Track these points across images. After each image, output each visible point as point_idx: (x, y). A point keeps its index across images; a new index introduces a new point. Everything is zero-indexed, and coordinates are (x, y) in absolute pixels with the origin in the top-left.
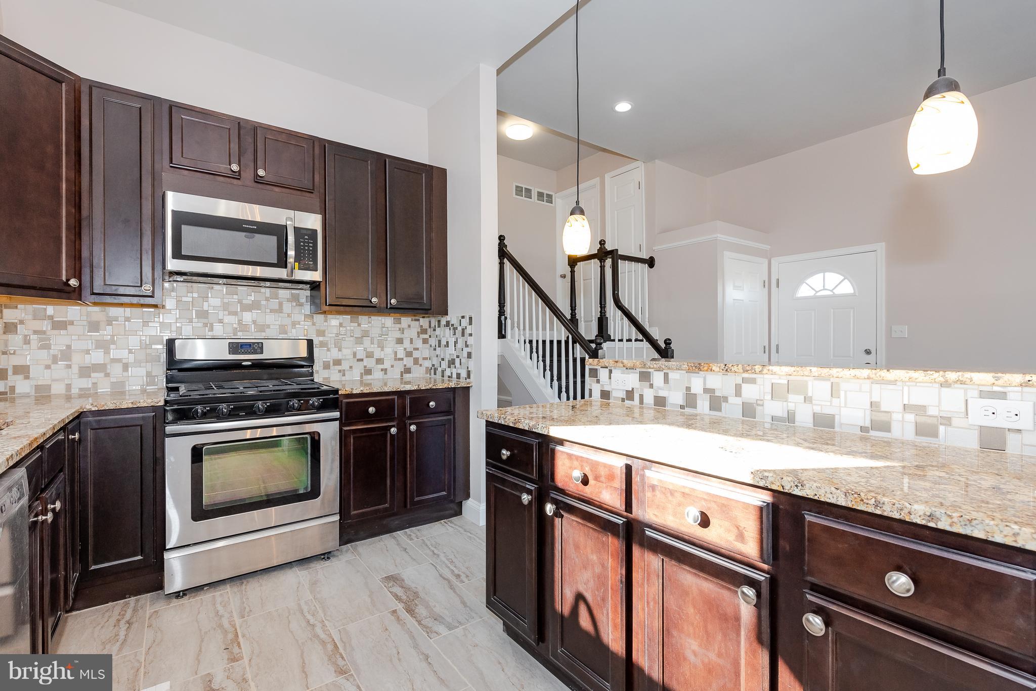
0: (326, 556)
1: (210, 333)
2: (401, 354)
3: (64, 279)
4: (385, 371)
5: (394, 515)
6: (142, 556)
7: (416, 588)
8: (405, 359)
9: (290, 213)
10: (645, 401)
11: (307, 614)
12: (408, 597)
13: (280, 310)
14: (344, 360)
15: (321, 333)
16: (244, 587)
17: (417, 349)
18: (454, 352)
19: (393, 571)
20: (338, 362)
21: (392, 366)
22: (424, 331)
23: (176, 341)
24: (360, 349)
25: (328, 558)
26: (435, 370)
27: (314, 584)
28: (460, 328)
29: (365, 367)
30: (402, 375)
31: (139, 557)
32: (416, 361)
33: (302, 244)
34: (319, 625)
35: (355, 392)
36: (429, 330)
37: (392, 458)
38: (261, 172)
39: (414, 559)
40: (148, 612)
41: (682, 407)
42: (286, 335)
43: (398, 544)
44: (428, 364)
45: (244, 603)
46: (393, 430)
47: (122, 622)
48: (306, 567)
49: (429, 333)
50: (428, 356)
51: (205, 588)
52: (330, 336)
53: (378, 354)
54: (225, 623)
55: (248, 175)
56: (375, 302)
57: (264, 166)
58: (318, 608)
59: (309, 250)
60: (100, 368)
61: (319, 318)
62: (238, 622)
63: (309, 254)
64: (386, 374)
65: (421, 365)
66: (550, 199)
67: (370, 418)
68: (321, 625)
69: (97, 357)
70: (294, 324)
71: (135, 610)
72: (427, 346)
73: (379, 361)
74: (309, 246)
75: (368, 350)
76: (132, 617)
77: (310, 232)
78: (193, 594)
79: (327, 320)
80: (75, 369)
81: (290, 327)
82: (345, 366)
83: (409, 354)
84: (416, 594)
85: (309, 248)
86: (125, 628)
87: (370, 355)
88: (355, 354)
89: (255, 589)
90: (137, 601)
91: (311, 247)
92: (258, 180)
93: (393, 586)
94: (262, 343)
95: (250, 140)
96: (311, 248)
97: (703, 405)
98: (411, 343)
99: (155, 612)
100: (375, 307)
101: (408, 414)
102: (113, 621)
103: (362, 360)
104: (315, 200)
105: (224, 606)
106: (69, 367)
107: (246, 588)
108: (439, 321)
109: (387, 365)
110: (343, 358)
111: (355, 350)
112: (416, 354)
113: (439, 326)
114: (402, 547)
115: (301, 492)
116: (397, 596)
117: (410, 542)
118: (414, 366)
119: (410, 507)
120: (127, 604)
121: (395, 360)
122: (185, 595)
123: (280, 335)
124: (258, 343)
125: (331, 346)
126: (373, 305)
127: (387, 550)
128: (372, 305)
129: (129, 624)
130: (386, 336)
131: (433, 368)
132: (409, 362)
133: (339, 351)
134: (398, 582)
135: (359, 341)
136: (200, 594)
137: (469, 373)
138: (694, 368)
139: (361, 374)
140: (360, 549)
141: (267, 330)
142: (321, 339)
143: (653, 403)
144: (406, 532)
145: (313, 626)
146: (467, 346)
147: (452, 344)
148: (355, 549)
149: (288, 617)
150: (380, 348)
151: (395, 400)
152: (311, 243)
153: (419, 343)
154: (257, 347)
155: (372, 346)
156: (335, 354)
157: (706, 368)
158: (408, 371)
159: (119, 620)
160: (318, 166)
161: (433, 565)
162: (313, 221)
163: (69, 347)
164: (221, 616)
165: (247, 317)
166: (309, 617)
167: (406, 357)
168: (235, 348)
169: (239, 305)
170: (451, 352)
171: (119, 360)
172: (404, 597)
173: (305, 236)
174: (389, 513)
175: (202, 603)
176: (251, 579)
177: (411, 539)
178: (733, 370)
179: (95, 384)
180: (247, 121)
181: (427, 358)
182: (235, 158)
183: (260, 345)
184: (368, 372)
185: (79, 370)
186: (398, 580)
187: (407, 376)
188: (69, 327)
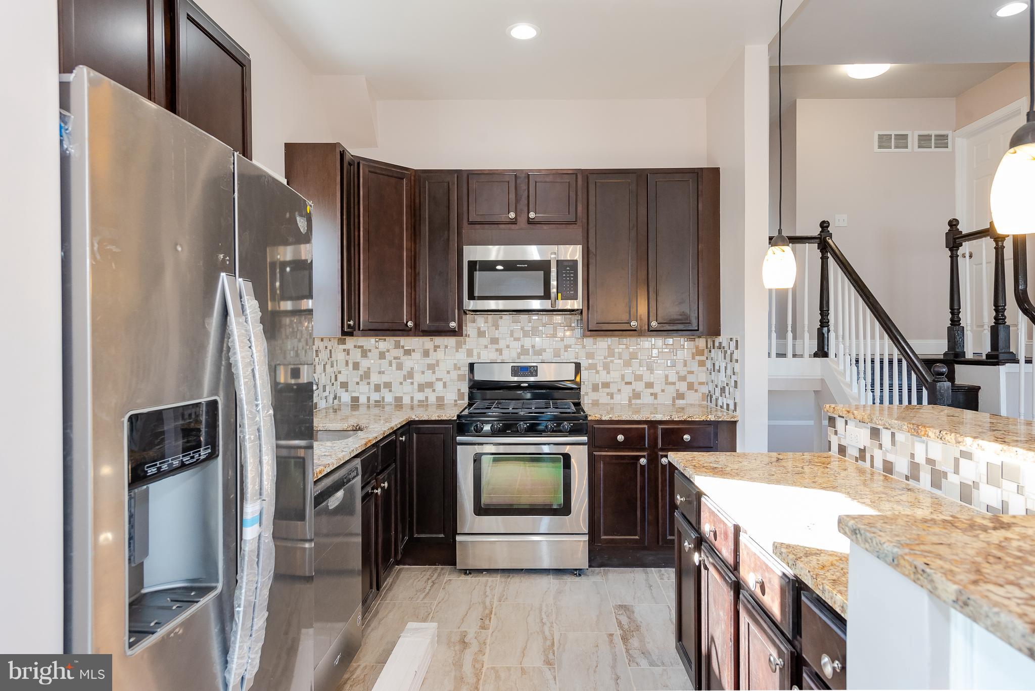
0: (577, 572)
1: (501, 357)
2: (673, 378)
3: (405, 322)
4: (655, 395)
5: (645, 548)
6: (444, 535)
7: (641, 622)
8: (677, 383)
9: (554, 248)
10: (875, 465)
11: (543, 614)
12: (629, 627)
13: (554, 336)
14: (612, 382)
15: (590, 355)
16: (509, 579)
17: (691, 372)
18: (724, 379)
19: (628, 601)
20: (606, 385)
21: (663, 391)
22: (700, 352)
23: (475, 364)
24: (628, 371)
25: (580, 575)
26: (711, 397)
27: (559, 592)
28: (729, 352)
29: (634, 390)
30: (674, 401)
31: (442, 536)
32: (691, 386)
33: (564, 275)
34: (548, 624)
35: (604, 418)
36: (706, 351)
37: (643, 489)
38: (532, 215)
39: (654, 598)
40: (445, 579)
41: (907, 478)
42: (559, 358)
43: (647, 580)
44: (704, 389)
45: (504, 591)
46: (643, 461)
47: (430, 581)
48: (559, 577)
49: (706, 355)
50: (704, 380)
51: (484, 573)
52: (599, 358)
53: (647, 377)
54: (488, 601)
55: (522, 220)
56: (634, 325)
57: (535, 209)
58: (553, 612)
59: (570, 280)
60: (430, 385)
61: (588, 341)
62: (496, 603)
63: (570, 284)
64: (656, 398)
65: (696, 391)
66: (942, 141)
67: (618, 446)
68: (550, 625)
69: (429, 377)
70: (567, 347)
71: (439, 575)
72: (704, 369)
73: (650, 385)
74: (570, 277)
75: (636, 374)
76: (436, 579)
77: (570, 264)
78: (475, 575)
79: (596, 342)
80: (416, 386)
81: (562, 351)
82: (613, 388)
83: (682, 379)
84: (638, 628)
85: (570, 279)
86: (431, 585)
87: (639, 378)
88: (623, 377)
89: (516, 582)
90: (442, 569)
91: (572, 277)
92: (530, 222)
93: (622, 614)
94: (537, 366)
95: (524, 187)
96: (572, 279)
97: (925, 477)
98: (685, 365)
99: (450, 580)
100: (635, 330)
101: (660, 445)
102: (425, 578)
103: (630, 383)
104: (577, 231)
105: (491, 590)
106: (412, 383)
107: (510, 581)
108: (714, 342)
109: (656, 389)
110: (612, 380)
111: (623, 373)
112: (690, 378)
113: (714, 348)
114: (648, 584)
115: (555, 507)
116: (621, 623)
117: (659, 581)
118: (688, 391)
119: (662, 544)
120: (436, 569)
121: (666, 384)
122: (470, 573)
123: (555, 358)
124: (534, 366)
125: (600, 368)
126: (634, 329)
127: (633, 583)
128: (632, 329)
129: (433, 583)
130: (657, 359)
131: (709, 394)
132: (682, 387)
133: (607, 373)
134: (628, 612)
135: (627, 364)
136: (480, 576)
137: (735, 404)
138: (913, 431)
139: (630, 398)
140: (610, 576)
141: (543, 353)
142: (590, 361)
143: (882, 467)
144: (661, 570)
145: (544, 624)
146: (734, 374)
147: (723, 369)
148: (606, 573)
149: (529, 611)
150: (649, 371)
151: (645, 430)
152: (572, 273)
153: (694, 366)
154: (533, 371)
155: (641, 369)
156: (603, 377)
157: (923, 433)
158: (681, 396)
159: (428, 579)
160: (581, 196)
161: (669, 607)
162: (573, 252)
163: (412, 369)
164: (487, 596)
165: (527, 343)
166: (544, 616)
167: (678, 381)
168: (516, 371)
169: (522, 331)
170: (721, 378)
171: (440, 380)
172: (626, 627)
173: (567, 267)
174: (639, 546)
175: (478, 583)
176: (517, 575)
177: (662, 579)
178: (946, 439)
179: (427, 398)
180: (522, 171)
181: (704, 382)
182: (513, 207)
183: (535, 369)
184: (637, 395)
185: (418, 386)
186: (629, 610)
187: (680, 402)
188: (412, 353)
